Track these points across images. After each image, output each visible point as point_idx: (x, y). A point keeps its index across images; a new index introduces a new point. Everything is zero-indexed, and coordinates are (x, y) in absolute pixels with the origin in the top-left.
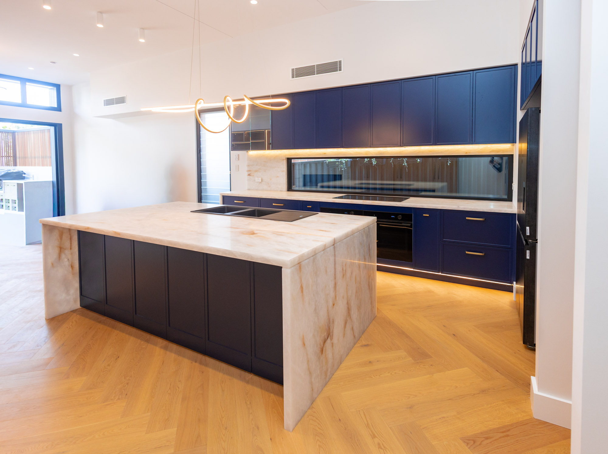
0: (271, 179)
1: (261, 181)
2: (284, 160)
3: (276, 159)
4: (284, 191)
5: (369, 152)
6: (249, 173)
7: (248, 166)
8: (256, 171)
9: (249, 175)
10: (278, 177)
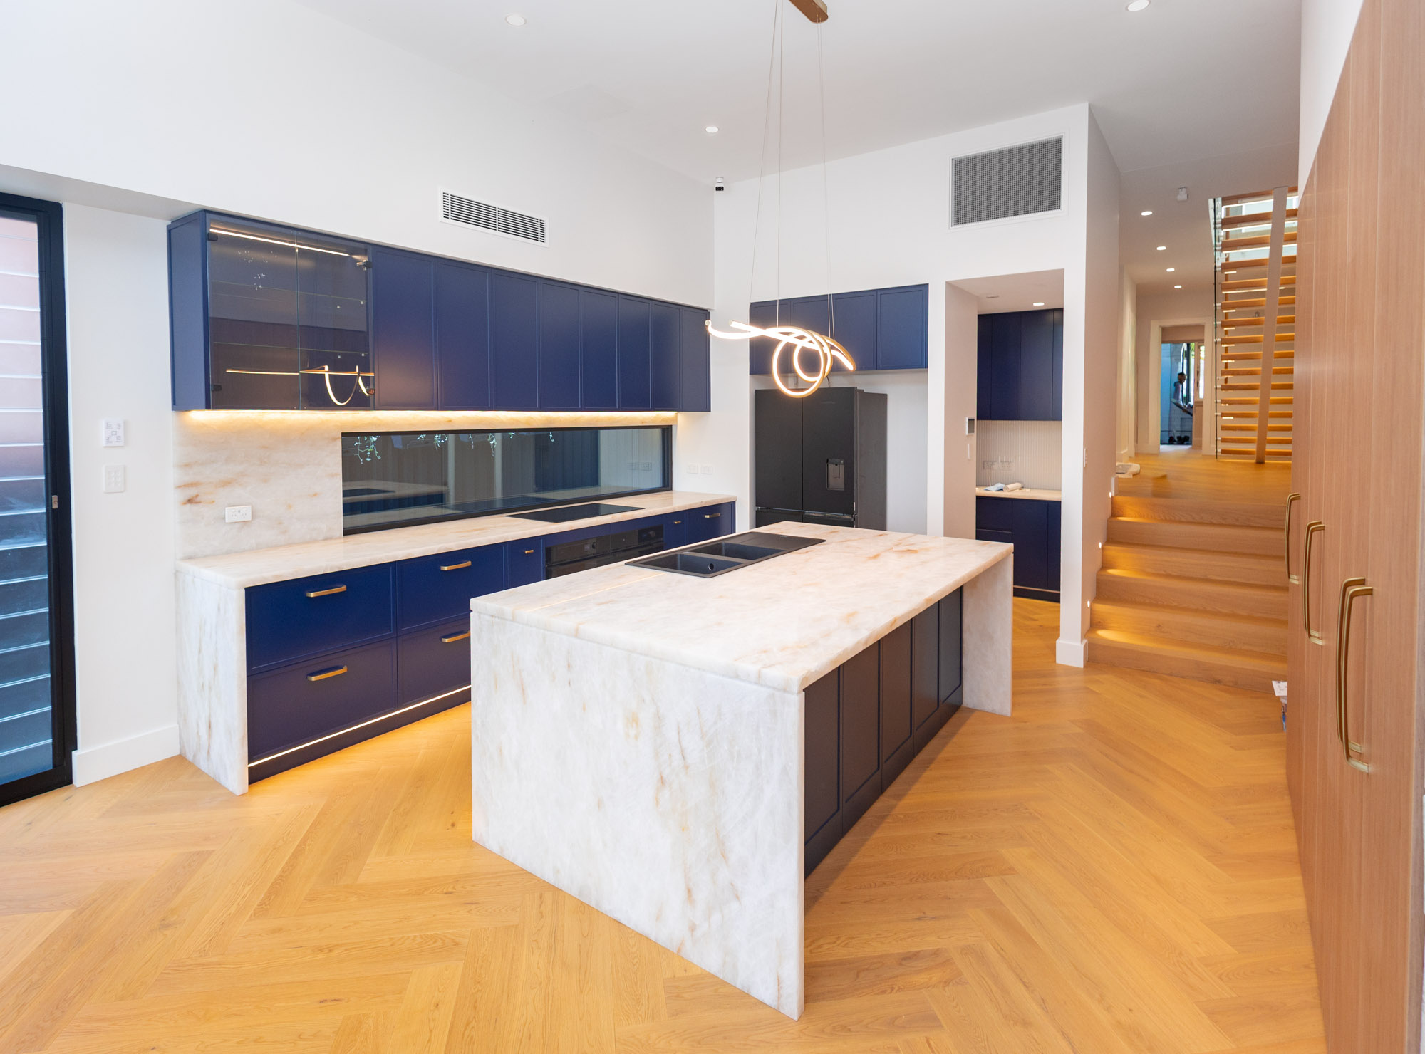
0: (289, 507)
1: (250, 519)
2: (335, 439)
3: (306, 436)
4: (339, 538)
5: (532, 418)
6: (191, 492)
7: (186, 466)
8: (226, 483)
9: (190, 501)
10: (315, 495)
